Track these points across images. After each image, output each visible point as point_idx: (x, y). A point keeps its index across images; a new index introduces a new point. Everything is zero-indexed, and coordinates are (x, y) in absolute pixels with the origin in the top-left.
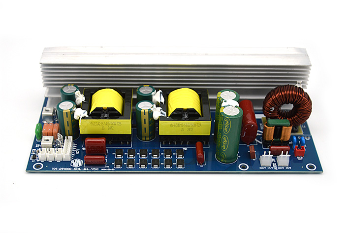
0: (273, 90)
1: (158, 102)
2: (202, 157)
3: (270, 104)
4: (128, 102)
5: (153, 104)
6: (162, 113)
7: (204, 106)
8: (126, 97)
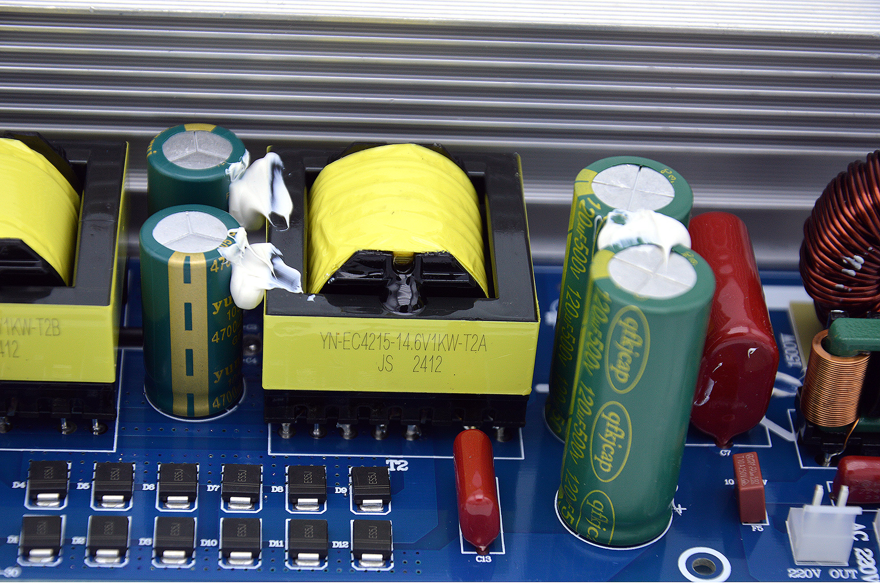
0: (857, 167)
1: (259, 215)
2: (487, 511)
3: (841, 237)
4: (103, 209)
5: (232, 223)
6: (277, 274)
7: (500, 241)
8: (92, 184)
